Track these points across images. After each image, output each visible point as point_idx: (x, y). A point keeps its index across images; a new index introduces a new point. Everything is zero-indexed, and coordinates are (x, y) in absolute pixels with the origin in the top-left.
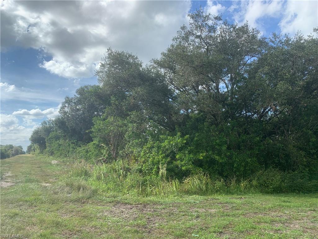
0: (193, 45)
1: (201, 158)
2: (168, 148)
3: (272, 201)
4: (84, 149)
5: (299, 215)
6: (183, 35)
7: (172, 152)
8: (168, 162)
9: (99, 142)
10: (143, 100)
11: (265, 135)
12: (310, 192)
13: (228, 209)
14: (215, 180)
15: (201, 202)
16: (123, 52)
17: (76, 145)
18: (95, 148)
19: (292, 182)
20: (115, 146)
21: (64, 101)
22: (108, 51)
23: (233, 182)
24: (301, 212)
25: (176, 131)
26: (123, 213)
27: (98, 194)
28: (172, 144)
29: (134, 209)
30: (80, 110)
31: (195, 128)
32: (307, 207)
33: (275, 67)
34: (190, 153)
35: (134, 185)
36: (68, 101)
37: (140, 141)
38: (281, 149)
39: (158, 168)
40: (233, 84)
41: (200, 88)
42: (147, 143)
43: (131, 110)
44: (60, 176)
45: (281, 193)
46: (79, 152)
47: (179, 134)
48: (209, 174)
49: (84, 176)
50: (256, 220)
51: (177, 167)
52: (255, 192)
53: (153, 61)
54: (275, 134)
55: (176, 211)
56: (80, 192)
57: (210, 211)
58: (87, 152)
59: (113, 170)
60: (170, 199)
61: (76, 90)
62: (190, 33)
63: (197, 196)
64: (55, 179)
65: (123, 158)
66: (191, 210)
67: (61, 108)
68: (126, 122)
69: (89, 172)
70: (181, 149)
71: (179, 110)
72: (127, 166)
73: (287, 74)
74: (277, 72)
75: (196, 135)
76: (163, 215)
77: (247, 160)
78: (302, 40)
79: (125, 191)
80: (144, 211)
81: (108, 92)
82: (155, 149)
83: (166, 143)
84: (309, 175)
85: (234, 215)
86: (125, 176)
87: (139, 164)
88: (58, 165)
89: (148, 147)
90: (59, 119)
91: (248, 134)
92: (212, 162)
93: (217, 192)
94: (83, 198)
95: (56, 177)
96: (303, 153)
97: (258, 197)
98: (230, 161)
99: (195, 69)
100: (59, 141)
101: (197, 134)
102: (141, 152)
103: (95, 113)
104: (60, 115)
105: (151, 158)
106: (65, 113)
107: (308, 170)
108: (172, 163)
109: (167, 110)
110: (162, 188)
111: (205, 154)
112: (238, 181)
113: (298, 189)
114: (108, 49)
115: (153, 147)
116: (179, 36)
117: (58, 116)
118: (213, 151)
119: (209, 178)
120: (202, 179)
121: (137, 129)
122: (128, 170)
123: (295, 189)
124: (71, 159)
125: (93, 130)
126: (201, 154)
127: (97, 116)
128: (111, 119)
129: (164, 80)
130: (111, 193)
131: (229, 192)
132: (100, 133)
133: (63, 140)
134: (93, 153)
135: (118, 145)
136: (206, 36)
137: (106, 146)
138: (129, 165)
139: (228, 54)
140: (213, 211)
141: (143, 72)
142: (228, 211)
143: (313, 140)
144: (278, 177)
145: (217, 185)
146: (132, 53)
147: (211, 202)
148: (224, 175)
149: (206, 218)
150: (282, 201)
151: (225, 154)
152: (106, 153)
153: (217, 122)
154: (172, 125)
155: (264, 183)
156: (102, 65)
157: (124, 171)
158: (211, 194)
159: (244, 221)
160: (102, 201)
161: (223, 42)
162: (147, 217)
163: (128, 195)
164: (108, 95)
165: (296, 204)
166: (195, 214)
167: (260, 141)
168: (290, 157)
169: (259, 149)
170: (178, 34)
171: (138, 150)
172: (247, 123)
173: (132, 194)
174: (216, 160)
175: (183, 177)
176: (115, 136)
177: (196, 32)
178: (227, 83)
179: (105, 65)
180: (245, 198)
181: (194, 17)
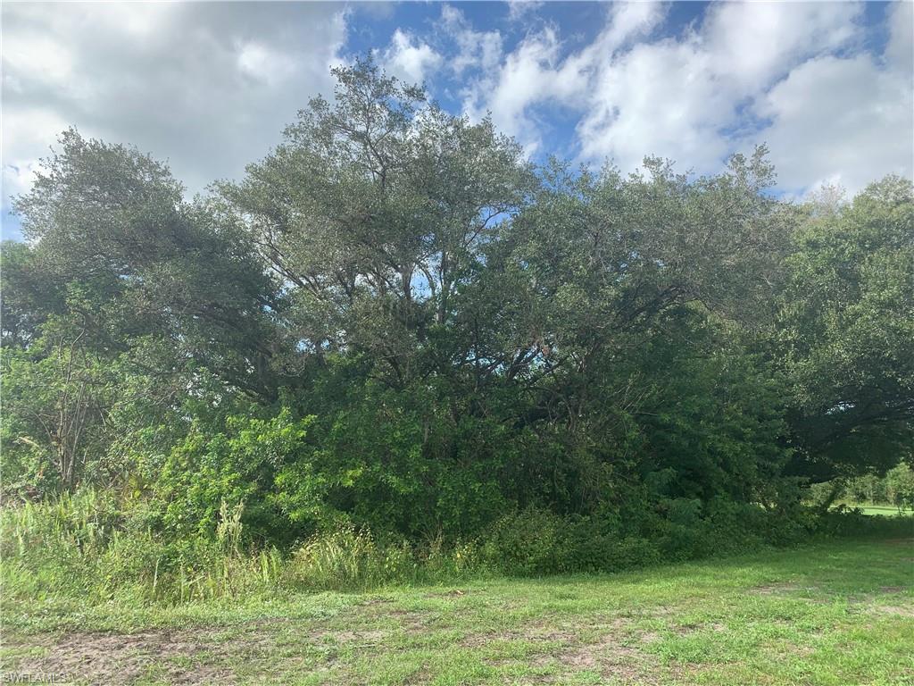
0: (343, 158)
1: (349, 483)
2: (251, 454)
3: (533, 595)
5: (595, 629)
6: (315, 123)
7: (265, 464)
8: (250, 496)
9: (14, 430)
10: (178, 303)
11: (522, 420)
12: (620, 568)
13: (416, 628)
14: (386, 546)
15: (342, 613)
16: (120, 148)
19: (580, 544)
20: (71, 443)
22: (67, 139)
23: (435, 550)
24: (601, 620)
25: (281, 400)
26: (88, 663)
28: (265, 443)
29: (132, 649)
31: (338, 396)
32: (614, 609)
33: (553, 244)
34: (317, 468)
35: (132, 570)
37: (160, 432)
38: (558, 458)
39: (217, 516)
40: (448, 280)
41: (359, 279)
42: (183, 439)
43: (135, 333)
45: (555, 574)
47: (287, 412)
48: (372, 530)
50: (491, 653)
51: (278, 510)
52: (490, 575)
53: (217, 187)
54: (545, 416)
55: (267, 642)
57: (368, 636)
59: (61, 522)
60: (253, 606)
62: (335, 122)
63: (333, 595)
65: (97, 483)
66: (313, 639)
68: (114, 368)
70: (291, 458)
71: (294, 339)
72: (111, 510)
73: (581, 267)
74: (559, 259)
76: (227, 661)
77: (473, 487)
78: (617, 182)
79: (102, 593)
80: (164, 652)
81: (61, 270)
82: (210, 457)
83: (244, 438)
84: (621, 525)
85: (433, 645)
86: (104, 542)
87: (152, 503)
89: (186, 452)
91: (480, 415)
92: (381, 493)
93: (389, 578)
96: (609, 468)
97: (497, 588)
98: (431, 490)
99: (347, 226)
101: (341, 415)
102: (163, 466)
105: (196, 486)
107: (619, 513)
108: (262, 498)
109: (256, 340)
110: (226, 575)
111: (361, 470)
112: (448, 546)
113: (594, 560)
114: (67, 130)
115: (205, 451)
116: (302, 125)
118: (385, 461)
119: (370, 540)
120: (349, 543)
121: (155, 393)
122: (114, 523)
123: (587, 563)
126: (350, 472)
128: (63, 357)
129: (249, 248)
130: (51, 602)
131: (421, 579)
132: (20, 403)
135: (83, 442)
136: (382, 137)
137: (40, 444)
138: (117, 506)
139: (438, 197)
140: (376, 636)
141: (184, 216)
142: (419, 632)
143: (633, 434)
144: (549, 532)
145: (390, 560)
146: (151, 155)
147: (373, 609)
148: (410, 529)
149: (356, 659)
150: (556, 597)
151: (417, 470)
152: (39, 469)
153: (402, 382)
154: (269, 384)
155: (514, 548)
156: (42, 180)
157: (100, 527)
158: (372, 587)
159: (459, 657)
160: (15, 629)
161: (426, 161)
162: (173, 670)
163: (112, 602)
164: (57, 278)
165: (588, 602)
166: (325, 649)
167: (509, 436)
168: (579, 478)
169: (505, 456)
170: (303, 120)
171: (153, 461)
172: (478, 386)
173: (124, 600)
174: (391, 488)
175: (293, 539)
176: (72, 414)
177: (353, 121)
178: (432, 274)
179: (52, 182)
180: (464, 592)
181: (349, 78)
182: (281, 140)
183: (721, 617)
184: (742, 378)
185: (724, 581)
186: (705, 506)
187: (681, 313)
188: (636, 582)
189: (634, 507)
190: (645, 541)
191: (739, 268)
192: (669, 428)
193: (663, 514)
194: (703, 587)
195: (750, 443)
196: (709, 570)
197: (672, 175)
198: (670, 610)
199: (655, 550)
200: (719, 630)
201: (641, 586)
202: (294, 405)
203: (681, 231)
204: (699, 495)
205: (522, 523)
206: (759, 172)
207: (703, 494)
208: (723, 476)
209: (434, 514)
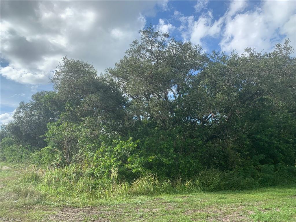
0: (144, 58)
1: (150, 160)
2: (120, 152)
3: (212, 197)
4: (37, 155)
5: (232, 209)
6: (136, 49)
7: (124, 155)
8: (120, 165)
9: (53, 147)
10: (97, 106)
11: (208, 139)
12: (244, 189)
13: (170, 208)
14: (163, 181)
15: (147, 202)
16: (79, 61)
17: (30, 150)
18: (49, 153)
19: (229, 180)
20: (68, 150)
21: (19, 106)
22: (64, 60)
23: (179, 182)
24: (234, 207)
25: (128, 135)
26: (68, 216)
27: (47, 199)
28: (124, 148)
29: (81, 213)
30: (36, 116)
31: (146, 133)
32: (239, 202)
33: (214, 79)
34: (140, 156)
35: (84, 188)
36: (23, 106)
37: (93, 146)
38: (220, 152)
39: (110, 172)
40: (180, 94)
41: (151, 96)
42: (100, 148)
43: (85, 116)
44: (9, 182)
45: (220, 191)
46: (32, 158)
47: (131, 138)
48: (158, 176)
49: (34, 181)
50: (193, 216)
51: (128, 169)
52: (197, 191)
53: (108, 70)
54: (216, 138)
55: (122, 211)
56: (27, 198)
57: (154, 210)
58: (41, 157)
59: (65, 174)
60: (119, 200)
61: (32, 96)
62: (142, 47)
63: (145, 197)
64: (3, 186)
65: (76, 162)
66: (136, 211)
67: (16, 114)
68: (80, 127)
69: (40, 177)
70: (132, 153)
71: (133, 116)
72: (79, 170)
73: (224, 86)
74: (216, 84)
75: (147, 139)
76: (109, 217)
77: (191, 162)
78: (236, 57)
79: (75, 195)
80: (90, 214)
81: (64, 99)
82: (107, 153)
83: (118, 147)
84: (244, 174)
85: (174, 213)
86: (77, 180)
87: (91, 168)
88: (8, 171)
89: (101, 152)
90: (12, 124)
91: (193, 138)
92: (160, 164)
93: (163, 192)
94: (29, 204)
95: (4, 183)
96: (238, 154)
97: (199, 195)
98: (177, 163)
99: (145, 79)
100: (12, 147)
102: (94, 157)
103: (51, 118)
104: (14, 120)
105: (103, 162)
106: (19, 118)
107: (243, 170)
108: (124, 166)
109: (120, 116)
110: (112, 190)
111: (154, 157)
112: (183, 182)
113: (234, 186)
114: (64, 57)
115: (106, 152)
116: (131, 49)
117: (12, 122)
118: (162, 153)
119: (157, 179)
120: (150, 180)
121: (91, 134)
122: (80, 174)
123: (232, 187)
124: (24, 164)
125: (46, 135)
126: (151, 157)
127: (51, 121)
128: (65, 125)
129: (117, 88)
130: (61, 198)
131: (175, 192)
132: (54, 139)
133: (16, 145)
134: (46, 158)
135: (72, 150)
136: (156, 50)
137: (60, 151)
138: (81, 170)
139: (174, 67)
140: (156, 210)
141: (98, 80)
142: (170, 209)
143: (247, 143)
144: (218, 177)
145: (164, 186)
146: (88, 62)
147: (157, 201)
148: (171, 176)
149: (149, 218)
150: (219, 198)
151: (172, 156)
152: (60, 158)
153: (166, 128)
154: (125, 130)
155: (206, 182)
156: (57, 72)
157: (76, 175)
158: (157, 195)
159: (182, 218)
160: (49, 206)
161: (170, 56)
162: (92, 219)
163: (78, 198)
164: (63, 101)
165: (230, 200)
166: (139, 214)
167: (203, 144)
168: (228, 158)
169: (202, 151)
170: (131, 47)
171: (91, 155)
172: (192, 128)
173: (81, 197)
174: (164, 162)
175: (133, 179)
176: (68, 142)
177: (147, 46)
178: (175, 92)
179: (60, 73)
180: (188, 197)
181: (145, 33)
182: (125, 54)
183: (279, 206)
184: (287, 122)
185: (282, 194)
186: (275, 167)
187: (262, 100)
188: (249, 193)
189: (248, 168)
190: (253, 179)
191: (282, 83)
192: (260, 140)
193: (260, 170)
194: (274, 195)
195: (292, 145)
196: (277, 190)
197: (256, 53)
198: (260, 203)
199: (257, 183)
200: (278, 210)
201: (250, 195)
202: (133, 136)
203: (259, 72)
204: (273, 163)
205: (208, 174)
206: (287, 49)
207: (274, 163)
208: (282, 156)
209: (178, 170)
